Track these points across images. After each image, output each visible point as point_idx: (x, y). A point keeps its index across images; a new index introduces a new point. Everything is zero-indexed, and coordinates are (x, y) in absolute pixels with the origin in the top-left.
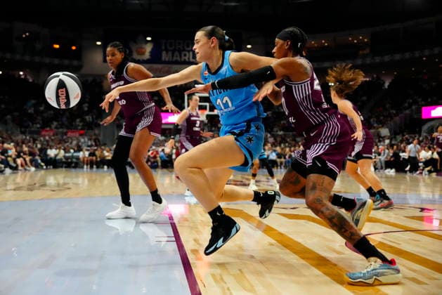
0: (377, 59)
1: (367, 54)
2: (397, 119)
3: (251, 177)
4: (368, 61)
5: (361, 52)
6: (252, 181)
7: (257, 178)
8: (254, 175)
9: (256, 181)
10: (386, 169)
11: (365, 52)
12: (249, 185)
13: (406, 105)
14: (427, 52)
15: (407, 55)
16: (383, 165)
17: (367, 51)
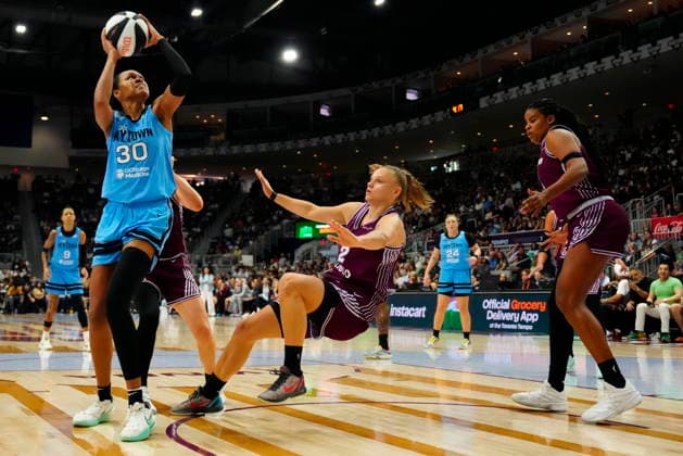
0: (236, 150)
1: (222, 141)
2: (262, 237)
3: (42, 327)
4: (223, 151)
5: (213, 138)
6: (45, 334)
7: (52, 328)
8: (48, 325)
9: (52, 333)
10: (243, 313)
11: (218, 138)
12: (39, 340)
13: (275, 218)
14: (302, 144)
15: (277, 146)
16: (240, 308)
17: (222, 136)
